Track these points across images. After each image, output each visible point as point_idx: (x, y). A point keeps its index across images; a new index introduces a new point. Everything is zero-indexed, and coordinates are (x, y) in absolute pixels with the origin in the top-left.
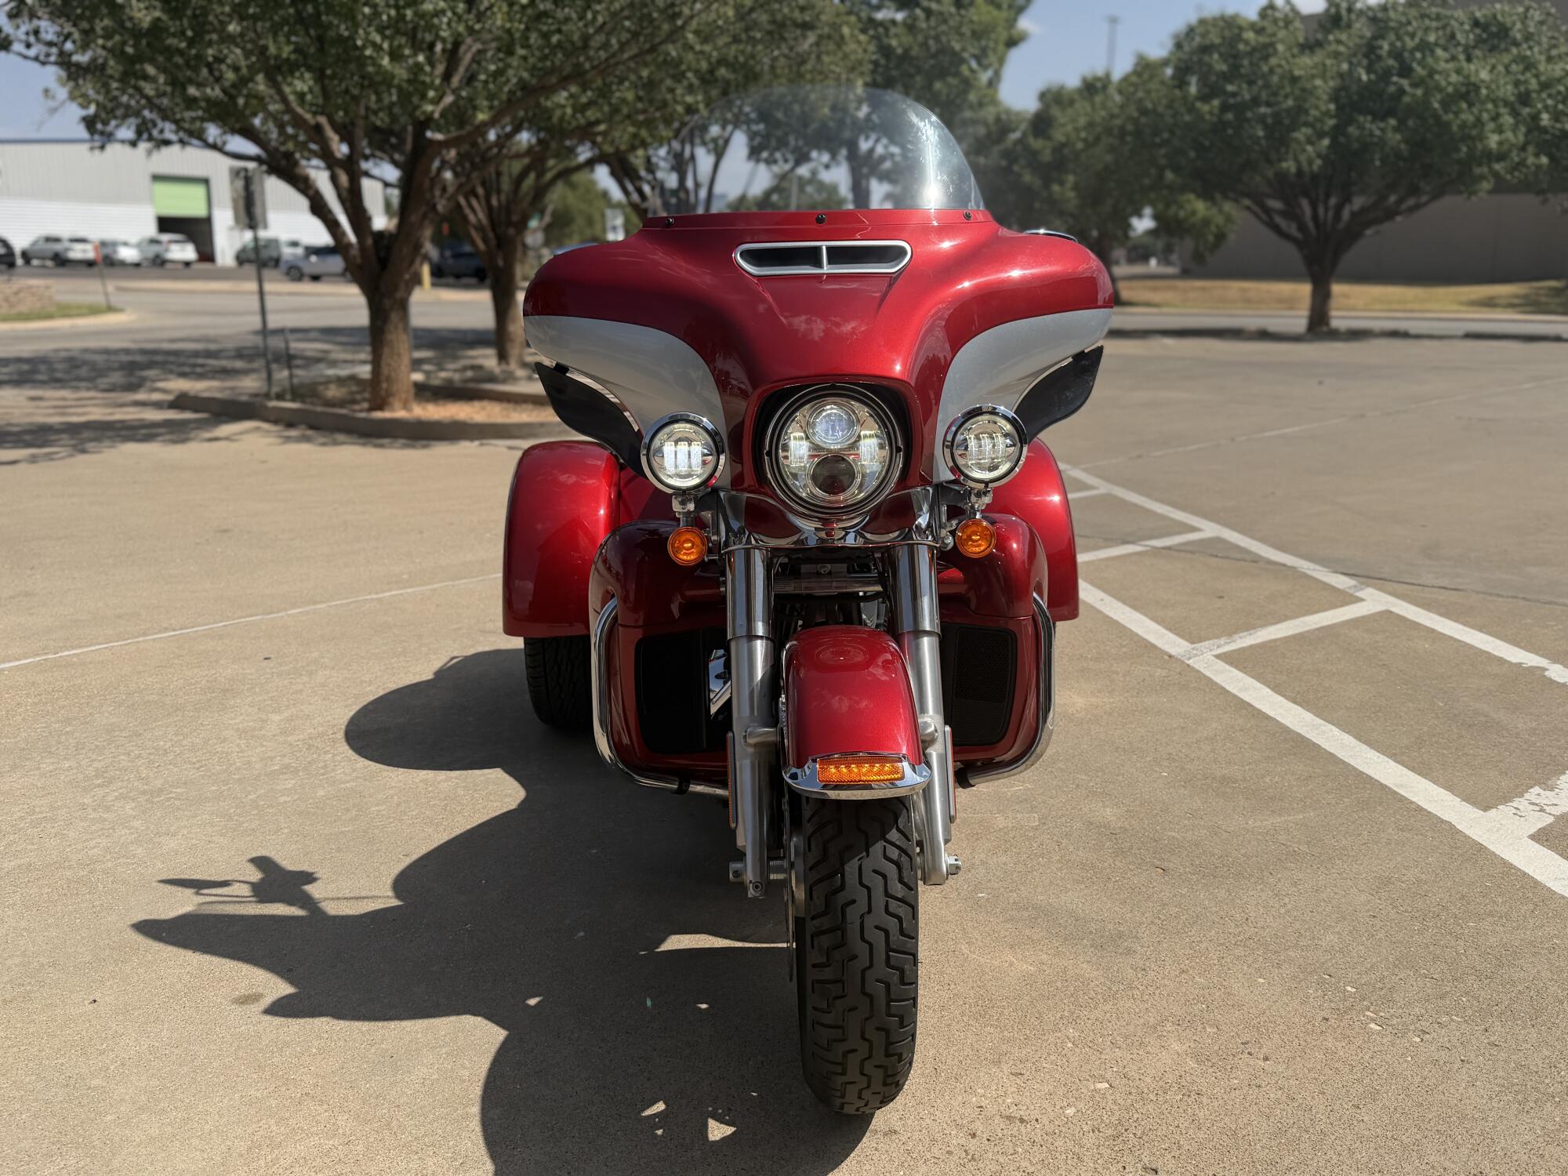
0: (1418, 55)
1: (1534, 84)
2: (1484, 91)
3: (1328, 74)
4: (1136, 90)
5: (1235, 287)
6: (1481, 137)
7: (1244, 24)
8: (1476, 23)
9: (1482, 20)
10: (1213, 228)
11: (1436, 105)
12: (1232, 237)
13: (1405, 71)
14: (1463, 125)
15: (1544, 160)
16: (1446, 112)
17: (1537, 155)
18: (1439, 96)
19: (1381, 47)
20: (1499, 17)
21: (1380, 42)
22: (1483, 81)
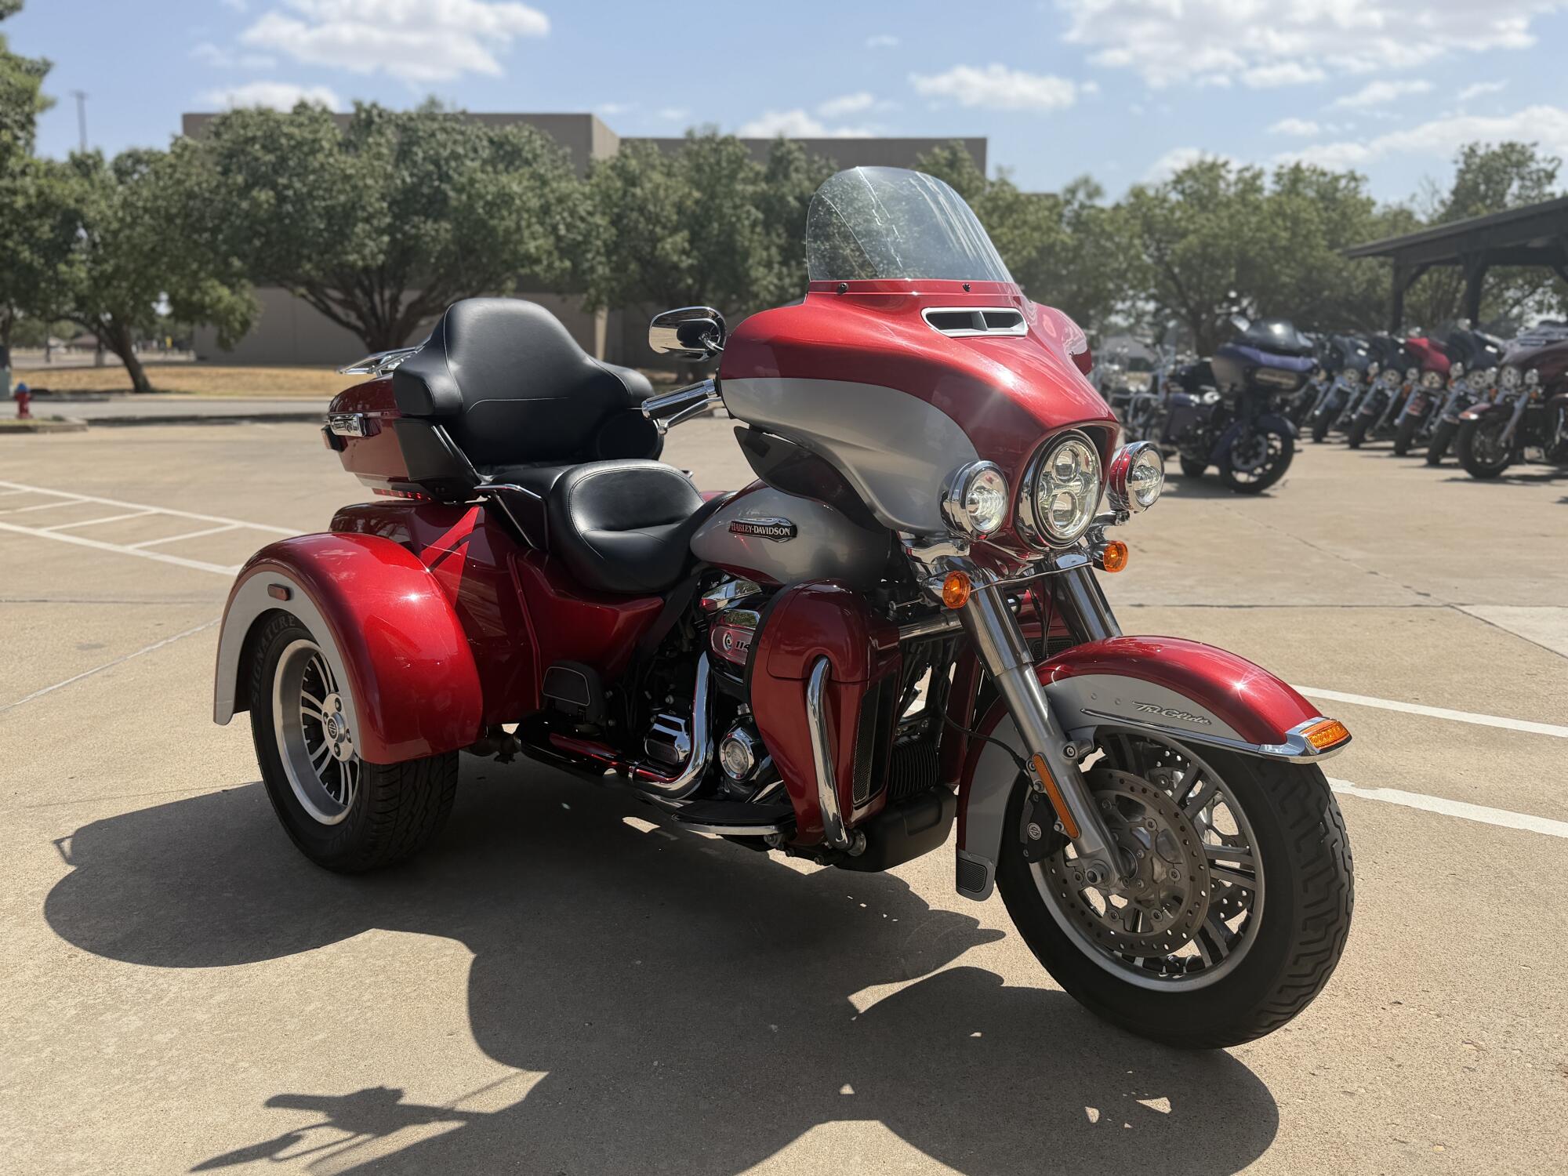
0: (453, 164)
1: (552, 198)
2: (518, 202)
3: (376, 174)
4: (175, 171)
5: (263, 374)
6: (521, 242)
7: (281, 118)
8: (491, 141)
9: (496, 139)
10: (238, 315)
11: (480, 211)
12: (255, 324)
13: (445, 177)
14: (507, 231)
15: (567, 264)
16: (492, 217)
17: (561, 259)
18: (481, 203)
19: (416, 154)
20: (511, 137)
21: (415, 149)
22: (516, 193)
